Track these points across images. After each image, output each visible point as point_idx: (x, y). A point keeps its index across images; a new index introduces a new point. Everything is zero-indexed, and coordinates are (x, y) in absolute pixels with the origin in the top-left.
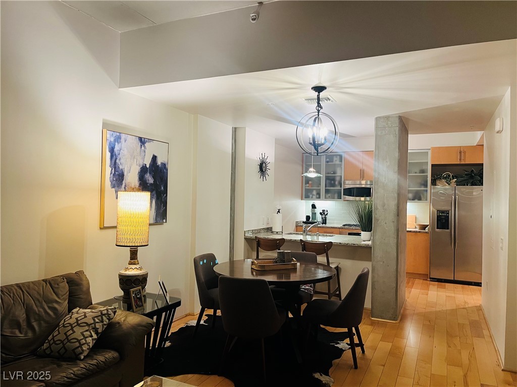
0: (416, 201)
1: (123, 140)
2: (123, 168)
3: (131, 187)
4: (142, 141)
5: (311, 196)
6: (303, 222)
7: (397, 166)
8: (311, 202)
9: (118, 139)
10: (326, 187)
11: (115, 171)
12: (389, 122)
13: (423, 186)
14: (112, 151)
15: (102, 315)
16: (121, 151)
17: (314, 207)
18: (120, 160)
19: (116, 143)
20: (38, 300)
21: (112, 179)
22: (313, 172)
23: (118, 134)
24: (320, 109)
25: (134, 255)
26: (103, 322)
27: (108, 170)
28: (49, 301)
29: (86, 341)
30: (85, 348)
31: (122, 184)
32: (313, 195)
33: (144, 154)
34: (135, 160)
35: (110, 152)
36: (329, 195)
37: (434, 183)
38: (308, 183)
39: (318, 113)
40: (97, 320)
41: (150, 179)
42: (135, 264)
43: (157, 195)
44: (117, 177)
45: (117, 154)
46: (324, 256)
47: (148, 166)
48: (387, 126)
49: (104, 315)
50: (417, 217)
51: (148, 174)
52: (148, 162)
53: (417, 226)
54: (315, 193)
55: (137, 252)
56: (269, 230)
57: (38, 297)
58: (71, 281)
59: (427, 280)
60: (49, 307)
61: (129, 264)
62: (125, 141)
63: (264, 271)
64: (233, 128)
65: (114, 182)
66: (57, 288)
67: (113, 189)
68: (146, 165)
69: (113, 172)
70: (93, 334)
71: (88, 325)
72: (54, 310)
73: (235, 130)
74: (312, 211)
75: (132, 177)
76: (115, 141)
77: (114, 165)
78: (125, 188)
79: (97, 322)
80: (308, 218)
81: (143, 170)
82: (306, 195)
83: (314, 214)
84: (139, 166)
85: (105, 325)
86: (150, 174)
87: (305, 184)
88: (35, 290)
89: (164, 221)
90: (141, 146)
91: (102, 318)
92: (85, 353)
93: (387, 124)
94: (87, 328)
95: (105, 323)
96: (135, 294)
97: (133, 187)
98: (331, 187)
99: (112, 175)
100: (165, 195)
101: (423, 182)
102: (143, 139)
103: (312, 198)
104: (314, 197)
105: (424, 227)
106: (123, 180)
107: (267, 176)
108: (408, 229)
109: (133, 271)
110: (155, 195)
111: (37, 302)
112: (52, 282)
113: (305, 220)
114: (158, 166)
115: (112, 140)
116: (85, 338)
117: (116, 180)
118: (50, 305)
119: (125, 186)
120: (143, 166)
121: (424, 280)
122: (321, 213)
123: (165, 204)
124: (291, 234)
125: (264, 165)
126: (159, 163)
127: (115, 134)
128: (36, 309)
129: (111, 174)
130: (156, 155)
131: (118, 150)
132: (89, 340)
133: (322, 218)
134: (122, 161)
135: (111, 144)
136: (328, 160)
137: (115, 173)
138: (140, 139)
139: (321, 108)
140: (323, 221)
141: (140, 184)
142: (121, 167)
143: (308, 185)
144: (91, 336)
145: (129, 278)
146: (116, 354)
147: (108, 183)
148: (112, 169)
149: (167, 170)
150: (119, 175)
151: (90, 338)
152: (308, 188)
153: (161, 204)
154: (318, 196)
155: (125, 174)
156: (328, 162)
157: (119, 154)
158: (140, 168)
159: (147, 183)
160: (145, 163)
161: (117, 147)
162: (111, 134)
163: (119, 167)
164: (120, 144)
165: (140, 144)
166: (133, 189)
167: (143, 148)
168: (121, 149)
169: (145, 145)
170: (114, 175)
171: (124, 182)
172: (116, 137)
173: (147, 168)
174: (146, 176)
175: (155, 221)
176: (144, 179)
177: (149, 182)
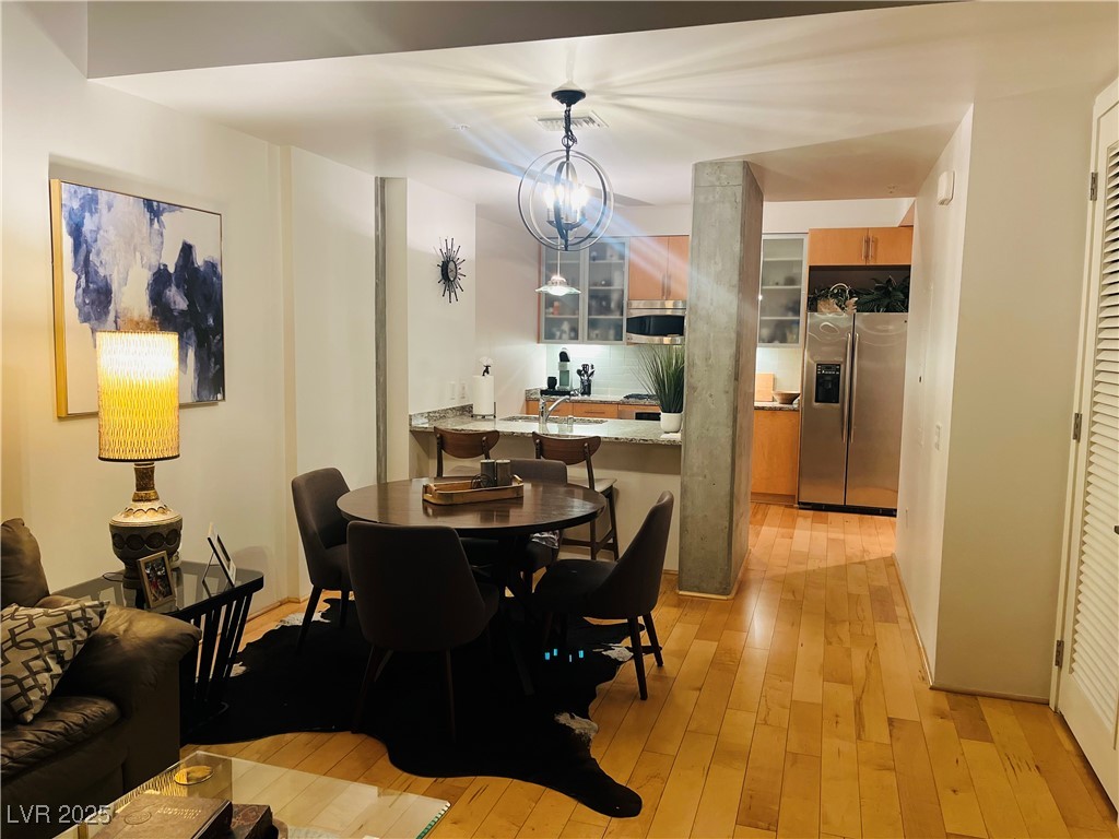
0: (776, 343)
1: (102, 206)
2: (108, 274)
3: (131, 320)
4: (153, 209)
5: (558, 334)
6: (543, 392)
7: (737, 272)
8: (559, 348)
9: (90, 203)
10: (589, 314)
11: (87, 281)
12: (723, 176)
13: (790, 313)
14: (76, 232)
15: (71, 620)
16: (101, 232)
17: (564, 357)
18: (98, 254)
19: (87, 215)
21: (80, 300)
22: (561, 283)
23: (90, 191)
24: (570, 143)
25: (145, 479)
26: (73, 637)
27: (70, 280)
29: (35, 680)
30: (34, 696)
31: (107, 313)
32: (563, 332)
33: (160, 240)
34: (138, 254)
35: (70, 235)
36: (597, 332)
37: (813, 306)
38: (552, 306)
39: (568, 152)
40: (59, 634)
41: (179, 301)
42: (150, 501)
43: (197, 337)
44: (94, 295)
45: (89, 240)
46: (583, 466)
47: (171, 269)
48: (718, 183)
49: (76, 620)
50: (778, 376)
51: (174, 288)
52: (171, 261)
53: (776, 397)
54: (566, 327)
55: (153, 472)
56: (466, 411)
59: (792, 507)
61: (134, 501)
62: (109, 210)
63: (450, 505)
64: (376, 178)
65: (87, 309)
67: (87, 325)
68: (165, 266)
69: (83, 284)
70: (52, 663)
71: (38, 644)
73: (382, 184)
74: (560, 366)
75: (133, 296)
76: (82, 207)
77: (85, 267)
78: (116, 322)
79: (61, 638)
80: (552, 381)
81: (160, 279)
82: (548, 333)
83: (565, 373)
84: (150, 270)
85: (79, 642)
86: (178, 287)
87: (546, 308)
89: (220, 396)
90: (151, 220)
91: (71, 628)
92: (37, 709)
93: (719, 179)
94: (36, 652)
95: (79, 638)
96: (153, 569)
97: (136, 318)
98: (601, 314)
99: (80, 291)
100: (218, 337)
101: (791, 305)
102: (155, 204)
103: (560, 338)
104: (565, 336)
105: (789, 399)
106: (110, 302)
107: (458, 291)
108: (756, 404)
109: (146, 516)
110: (194, 338)
113: (545, 386)
114: (197, 269)
115: (76, 205)
116: (34, 674)
117: (92, 303)
119: (116, 317)
120: (159, 268)
121: (786, 506)
122: (579, 372)
123: (219, 358)
124: (513, 419)
125: (451, 265)
126: (200, 259)
127: (82, 192)
129: (77, 288)
130: (190, 242)
131: (91, 231)
132: (44, 678)
133: (582, 382)
134: (104, 256)
135: (73, 217)
136: (594, 254)
137: (87, 286)
138: (148, 203)
139: (574, 141)
140: (584, 388)
141: (155, 313)
142: (102, 272)
143: (551, 310)
144: (48, 670)
145: (136, 533)
146: (108, 707)
147: (71, 310)
148: (79, 278)
149: (220, 278)
150: (98, 291)
151: (46, 675)
152: (551, 316)
153: (209, 359)
154: (573, 335)
155: (114, 287)
156: (594, 259)
157: (96, 241)
158: (151, 273)
159: (172, 310)
160: (163, 261)
161: (89, 225)
162: (73, 191)
163: (97, 272)
164: (96, 216)
165: (148, 215)
166: (138, 323)
167: (156, 225)
168: (99, 229)
169: (162, 218)
170: (84, 290)
171: (112, 307)
172: (84, 198)
173: (170, 274)
174: (167, 292)
175: (197, 397)
176: (163, 300)
177: (177, 307)
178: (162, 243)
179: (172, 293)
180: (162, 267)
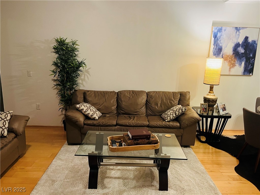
1: (223, 30)
2: (222, 45)
9: (220, 30)
11: (216, 47)
14: (215, 37)
16: (222, 36)
18: (220, 41)
19: (219, 33)
20: (167, 98)
21: (214, 51)
23: (220, 28)
26: (179, 111)
27: (212, 46)
28: (171, 100)
29: (170, 116)
30: (169, 118)
31: (220, 53)
33: (238, 36)
34: (231, 40)
35: (214, 37)
40: (177, 110)
41: (241, 50)
42: (211, 93)
44: (218, 50)
45: (218, 38)
47: (241, 43)
51: (240, 47)
52: (241, 41)
55: (213, 87)
57: (167, 97)
58: (182, 94)
60: (169, 101)
61: (208, 93)
62: (225, 31)
65: (215, 53)
66: (175, 96)
67: (215, 56)
68: (239, 42)
69: (215, 47)
70: (174, 114)
71: (174, 111)
72: (171, 103)
75: (228, 50)
76: (218, 31)
77: (216, 44)
78: (222, 56)
79: (177, 111)
81: (237, 45)
86: (242, 47)
88: (167, 94)
89: (251, 74)
90: (237, 32)
91: (179, 110)
92: (168, 120)
94: (173, 112)
95: (180, 112)
96: (204, 106)
97: (228, 55)
99: (214, 49)
100: (253, 59)
102: (238, 28)
106: (221, 51)
110: (245, 59)
111: (166, 99)
112: (174, 93)
114: (249, 43)
115: (216, 31)
116: (170, 115)
117: (217, 52)
118: (170, 101)
120: (237, 43)
123: (253, 64)
126: (250, 40)
128: (165, 101)
130: (248, 36)
132: (171, 116)
134: (222, 41)
135: (215, 33)
137: (216, 48)
138: (236, 28)
141: (234, 53)
142: (220, 45)
144: (173, 115)
147: (211, 53)
148: (214, 46)
149: (257, 44)
150: (219, 49)
151: (172, 116)
153: (249, 65)
155: (223, 48)
157: (220, 38)
158: (234, 44)
159: (239, 53)
160: (238, 41)
161: (219, 35)
162: (216, 28)
163: (219, 45)
164: (221, 33)
166: (228, 56)
167: (238, 33)
168: (221, 35)
169: (240, 31)
171: (222, 53)
172: (218, 29)
173: (240, 44)
174: (238, 48)
175: (243, 74)
176: (237, 50)
177: (241, 52)
178: (239, 37)
179: (240, 49)
180: (238, 43)
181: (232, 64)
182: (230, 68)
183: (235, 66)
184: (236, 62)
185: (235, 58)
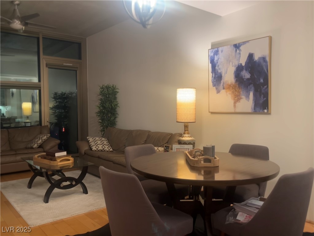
1: (220, 52)
2: (221, 71)
3: (228, 84)
9: (217, 53)
14: (213, 62)
16: (219, 60)
18: (218, 66)
19: (216, 56)
21: (213, 80)
23: (216, 49)
25: (186, 128)
27: (211, 74)
31: (220, 83)
34: (231, 63)
35: (211, 63)
41: (246, 75)
44: (217, 79)
45: (216, 63)
47: (243, 64)
51: (244, 71)
52: (243, 61)
55: (188, 126)
62: (222, 52)
65: (215, 83)
67: (215, 87)
69: (214, 76)
75: (229, 77)
76: (214, 55)
77: (214, 71)
78: (223, 85)
81: (239, 69)
84: (235, 67)
86: (246, 70)
89: (265, 111)
90: (236, 51)
100: (266, 87)
102: (238, 45)
106: (221, 80)
110: (253, 88)
114: (255, 62)
115: (212, 55)
117: (216, 81)
123: (266, 95)
126: (256, 58)
127: (214, 50)
129: (212, 77)
130: (252, 52)
131: (216, 60)
134: (220, 67)
138: (235, 45)
141: (236, 81)
142: (219, 71)
147: (211, 84)
148: (213, 74)
150: (218, 77)
153: (260, 96)
155: (223, 75)
157: (218, 62)
159: (244, 79)
160: (240, 62)
161: (216, 58)
162: (211, 51)
164: (218, 56)
165: (235, 49)
166: (230, 85)
167: (238, 51)
169: (240, 48)
170: (214, 78)
172: (215, 52)
173: (243, 66)
174: (242, 73)
175: (254, 111)
176: (240, 76)
177: (246, 77)
178: (240, 56)
179: (243, 73)
180: (240, 65)
181: (236, 96)
182: (235, 103)
183: (241, 98)
184: (242, 92)
185: (239, 87)
